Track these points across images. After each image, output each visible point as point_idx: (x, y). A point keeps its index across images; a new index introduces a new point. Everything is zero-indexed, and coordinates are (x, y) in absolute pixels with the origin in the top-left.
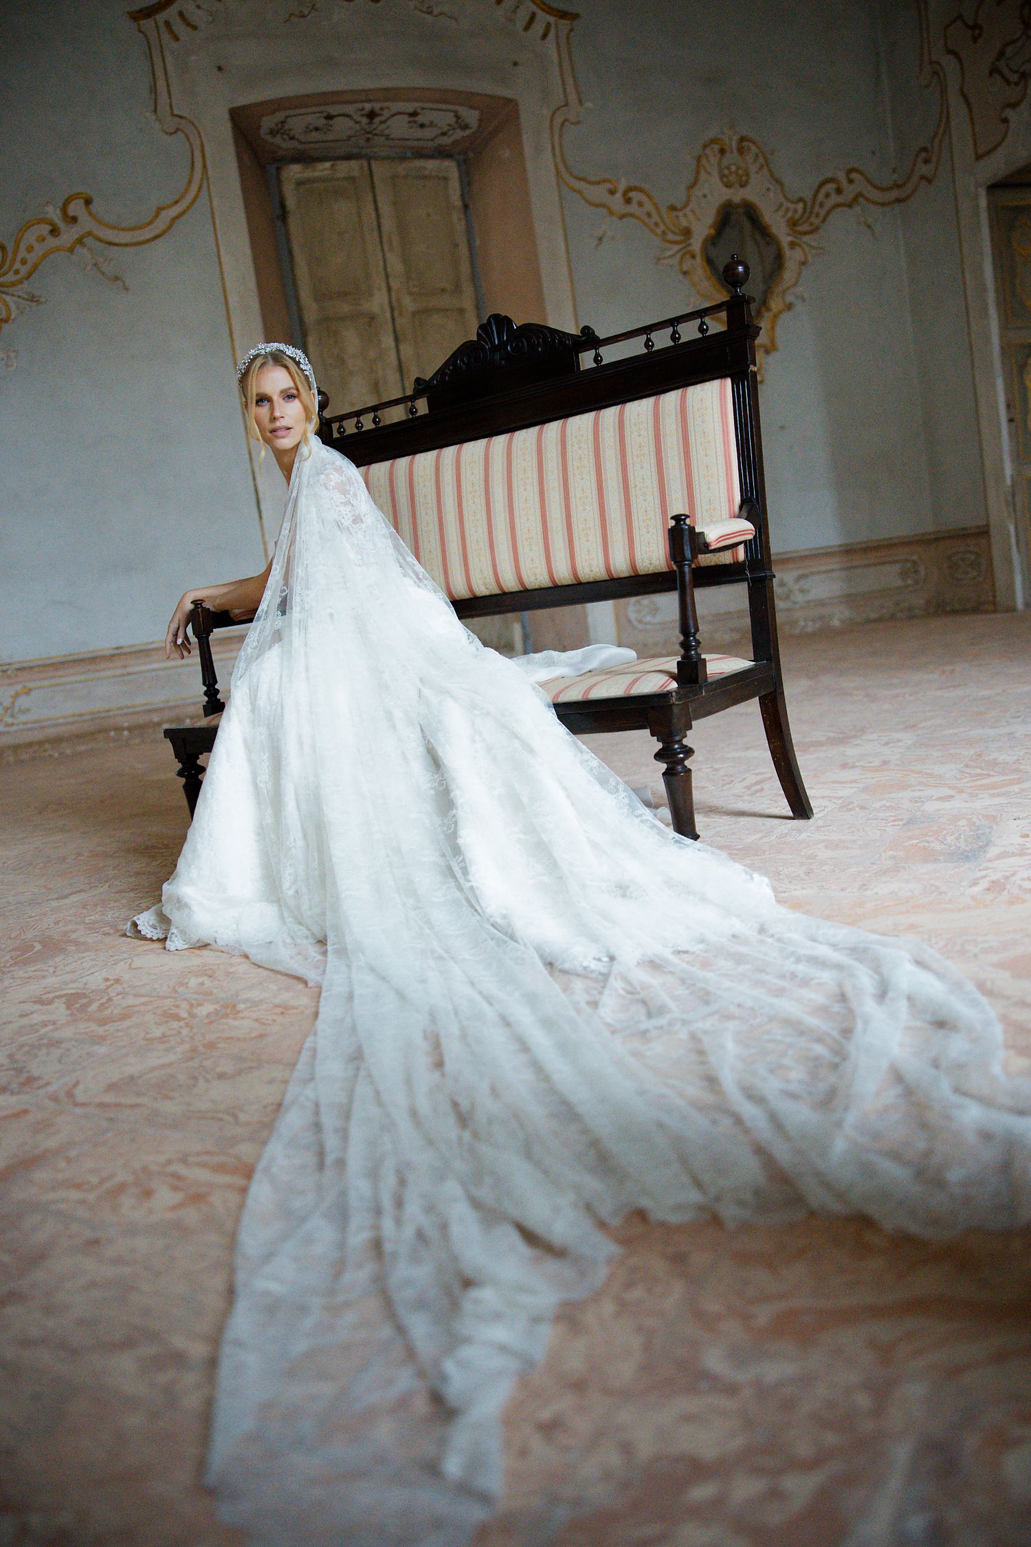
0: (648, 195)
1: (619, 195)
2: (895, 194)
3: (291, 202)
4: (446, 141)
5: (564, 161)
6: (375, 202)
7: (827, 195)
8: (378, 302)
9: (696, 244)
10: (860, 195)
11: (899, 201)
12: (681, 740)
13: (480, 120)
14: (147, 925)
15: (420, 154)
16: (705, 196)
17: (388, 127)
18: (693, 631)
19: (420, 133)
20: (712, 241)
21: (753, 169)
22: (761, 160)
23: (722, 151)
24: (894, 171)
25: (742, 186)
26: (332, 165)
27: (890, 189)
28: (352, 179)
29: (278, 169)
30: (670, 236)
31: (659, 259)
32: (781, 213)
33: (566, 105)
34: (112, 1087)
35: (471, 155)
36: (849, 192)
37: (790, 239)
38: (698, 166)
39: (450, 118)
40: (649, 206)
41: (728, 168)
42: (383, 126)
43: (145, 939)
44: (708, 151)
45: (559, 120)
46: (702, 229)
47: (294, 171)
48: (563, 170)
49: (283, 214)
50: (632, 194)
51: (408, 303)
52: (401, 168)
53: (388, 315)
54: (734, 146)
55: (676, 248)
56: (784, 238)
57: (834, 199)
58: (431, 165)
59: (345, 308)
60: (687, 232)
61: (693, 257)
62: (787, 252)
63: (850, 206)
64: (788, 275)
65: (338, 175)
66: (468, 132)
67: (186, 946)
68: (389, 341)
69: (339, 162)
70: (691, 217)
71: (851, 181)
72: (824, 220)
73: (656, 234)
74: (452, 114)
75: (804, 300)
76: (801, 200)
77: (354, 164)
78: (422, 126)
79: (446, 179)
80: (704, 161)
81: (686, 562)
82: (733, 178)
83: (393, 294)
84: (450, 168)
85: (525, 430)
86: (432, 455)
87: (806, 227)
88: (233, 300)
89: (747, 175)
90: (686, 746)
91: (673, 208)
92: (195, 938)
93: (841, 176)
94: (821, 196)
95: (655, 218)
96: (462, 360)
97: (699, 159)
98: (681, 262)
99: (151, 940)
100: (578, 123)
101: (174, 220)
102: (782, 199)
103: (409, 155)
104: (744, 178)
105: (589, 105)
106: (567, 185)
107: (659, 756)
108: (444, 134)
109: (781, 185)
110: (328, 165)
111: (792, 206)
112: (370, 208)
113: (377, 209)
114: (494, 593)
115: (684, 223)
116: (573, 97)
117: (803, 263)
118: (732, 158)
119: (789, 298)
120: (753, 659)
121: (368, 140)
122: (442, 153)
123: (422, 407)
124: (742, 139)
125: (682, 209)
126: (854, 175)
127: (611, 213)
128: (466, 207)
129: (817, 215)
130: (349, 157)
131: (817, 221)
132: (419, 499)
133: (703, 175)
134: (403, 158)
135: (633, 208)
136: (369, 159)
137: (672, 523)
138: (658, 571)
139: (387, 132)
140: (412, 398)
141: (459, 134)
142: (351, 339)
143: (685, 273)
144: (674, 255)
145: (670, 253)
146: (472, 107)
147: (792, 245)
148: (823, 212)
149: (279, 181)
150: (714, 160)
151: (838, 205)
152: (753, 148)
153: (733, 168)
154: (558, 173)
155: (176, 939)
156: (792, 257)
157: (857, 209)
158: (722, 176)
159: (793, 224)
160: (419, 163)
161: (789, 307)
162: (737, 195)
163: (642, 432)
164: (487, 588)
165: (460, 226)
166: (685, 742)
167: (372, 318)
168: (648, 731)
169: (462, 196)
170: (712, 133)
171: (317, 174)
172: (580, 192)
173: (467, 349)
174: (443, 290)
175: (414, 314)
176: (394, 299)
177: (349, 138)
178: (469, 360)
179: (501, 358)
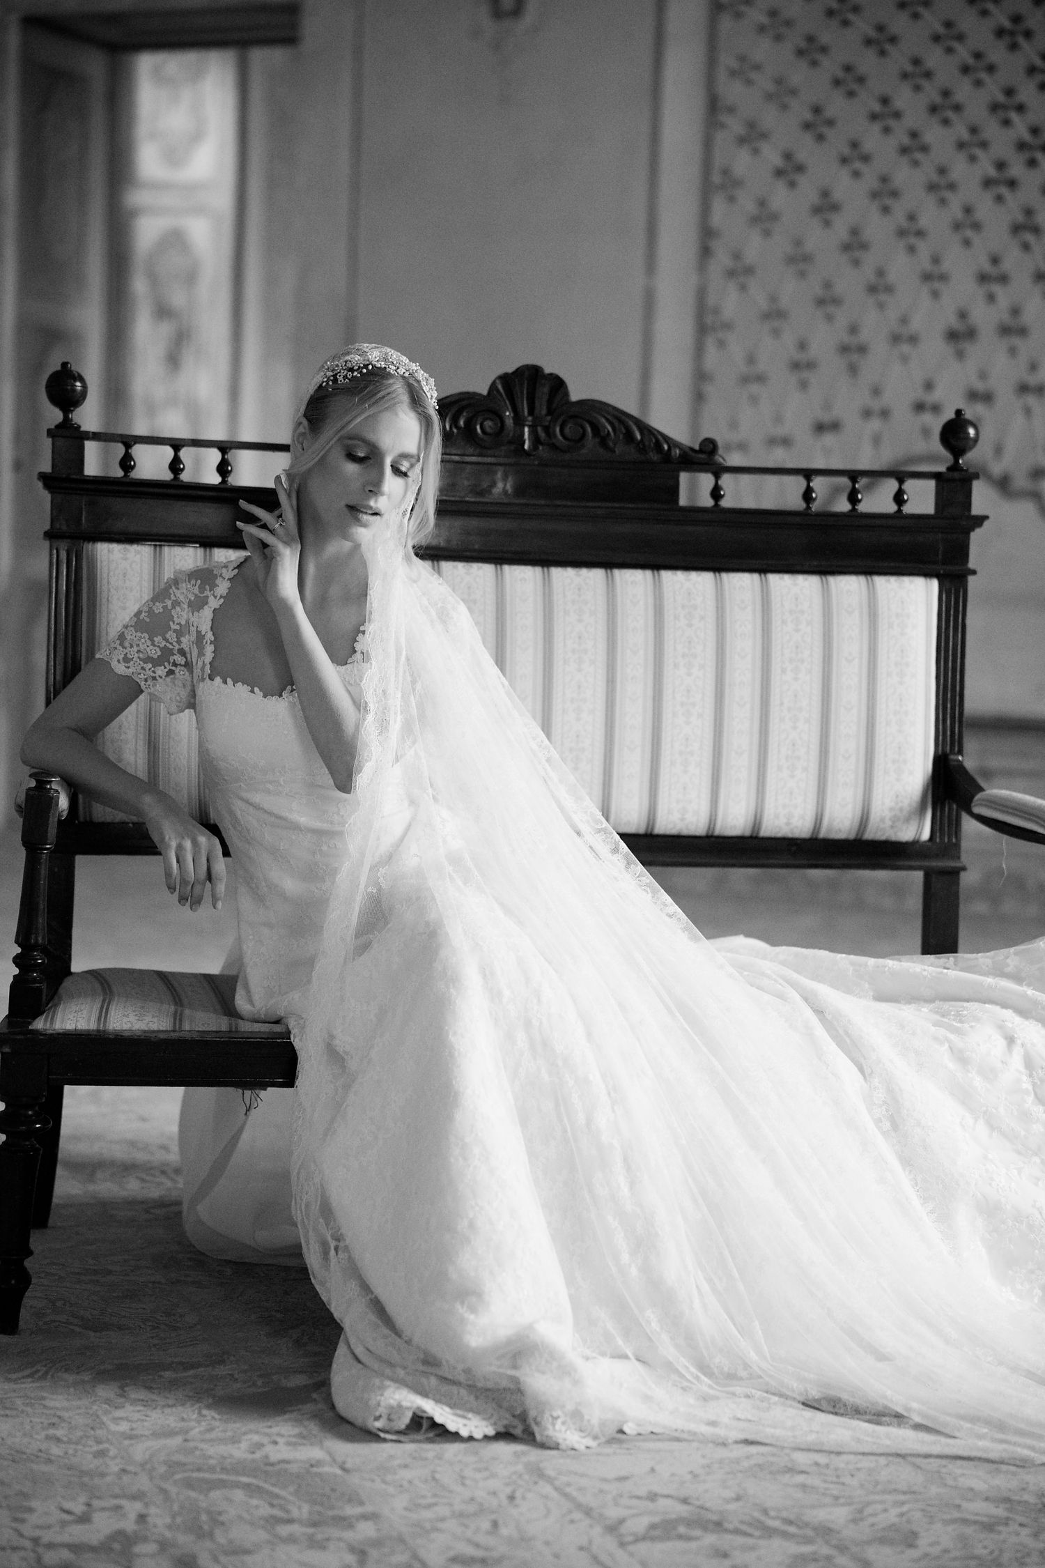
85: (571, 571)
163: (802, 627)
173: (464, 403)
178: (469, 423)
179: (536, 440)
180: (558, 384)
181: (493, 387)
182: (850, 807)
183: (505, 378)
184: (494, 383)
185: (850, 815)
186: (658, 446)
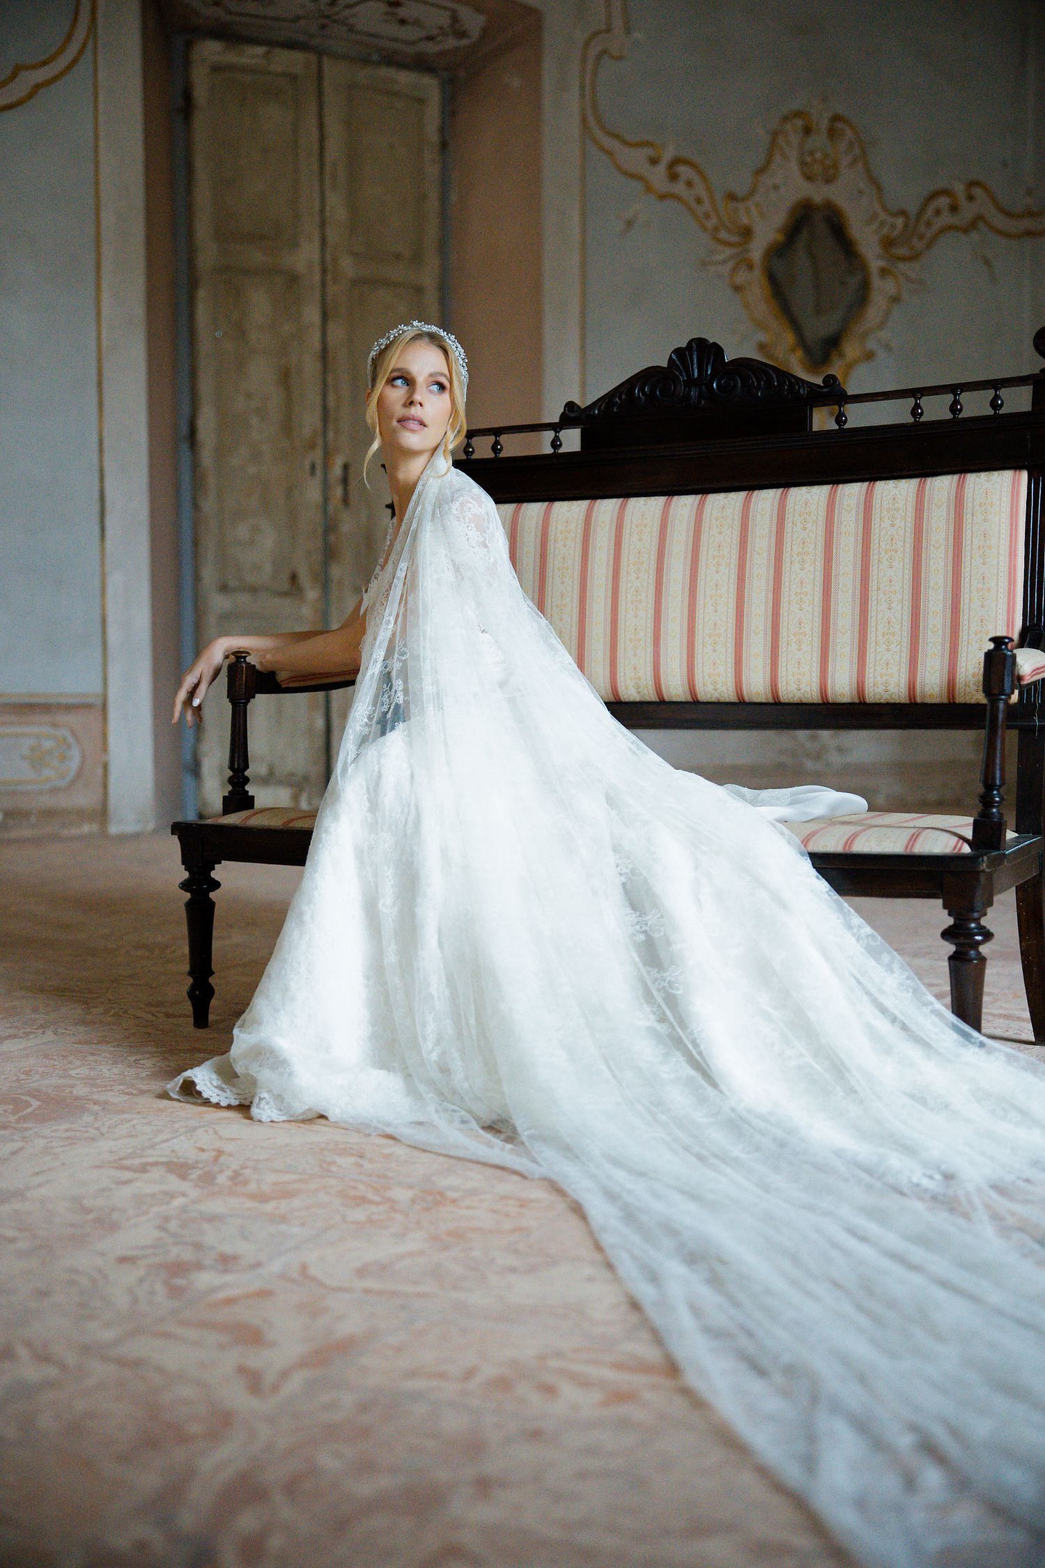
0: (700, 172)
1: (661, 169)
2: (1027, 224)
3: (200, 93)
4: (431, 48)
5: (595, 107)
6: (321, 116)
7: (938, 212)
8: (305, 257)
9: (757, 251)
10: (980, 218)
11: (1029, 233)
12: (979, 919)
13: (485, 31)
14: (209, 1084)
15: (392, 60)
16: (776, 187)
17: (355, 15)
18: (998, 782)
19: (394, 30)
20: (781, 250)
21: (845, 161)
22: (857, 151)
23: (807, 131)
24: (1029, 192)
25: (829, 180)
26: (268, 53)
27: (1020, 216)
28: (294, 78)
29: (189, 44)
30: (724, 235)
31: (704, 264)
32: (874, 227)
33: (608, 30)
34: (361, 1272)
35: (462, 74)
36: (968, 211)
37: (881, 263)
38: (773, 143)
39: (444, 19)
40: (700, 189)
41: (811, 153)
42: (347, 12)
43: (207, 1102)
44: (788, 126)
45: (594, 51)
46: (767, 232)
47: (210, 51)
48: (591, 120)
49: (187, 107)
50: (682, 169)
51: (347, 265)
52: (363, 75)
53: (317, 278)
54: (825, 124)
55: (729, 252)
56: (875, 263)
57: (946, 219)
58: (405, 79)
59: (258, 257)
60: (747, 233)
61: (750, 267)
62: (876, 281)
63: (965, 230)
64: (873, 313)
65: (272, 68)
66: (464, 42)
67: (285, 1118)
68: (312, 314)
69: (277, 50)
70: (753, 210)
71: (971, 198)
72: (929, 246)
73: (705, 229)
74: (448, 13)
75: (888, 348)
76: (903, 213)
77: (298, 56)
78: (403, 22)
79: (421, 101)
80: (781, 140)
81: (1003, 697)
82: (817, 169)
83: (328, 251)
84: (430, 86)
85: (722, 495)
86: (579, 507)
87: (902, 251)
88: (108, 219)
89: (835, 166)
90: (984, 927)
91: (732, 197)
92: (299, 1108)
93: (959, 188)
94: (929, 212)
95: (707, 206)
96: (641, 389)
97: (775, 134)
98: (734, 270)
99: (217, 1106)
100: (620, 58)
101: (38, 87)
102: (877, 207)
103: (375, 57)
104: (832, 172)
105: (638, 35)
106: (595, 141)
107: (947, 934)
108: (430, 38)
109: (879, 188)
110: (261, 50)
111: (890, 220)
112: (312, 124)
113: (321, 126)
114: (648, 699)
115: (745, 221)
116: (618, 22)
117: (895, 299)
118: (819, 140)
119: (871, 344)
120: (1015, 830)
121: (323, 27)
122: (421, 64)
123: (572, 440)
124: (836, 118)
125: (744, 199)
126: (977, 191)
127: (649, 189)
128: (444, 145)
129: (921, 237)
130: (290, 45)
131: (918, 245)
132: (554, 563)
133: (777, 157)
134: (365, 61)
135: (679, 188)
136: (320, 53)
137: (991, 646)
138: (893, 701)
139: (351, 21)
140: (556, 427)
141: (451, 43)
142: (260, 304)
143: (737, 289)
144: (724, 262)
145: (720, 257)
146: (478, 10)
147: (884, 272)
148: (929, 234)
149: (187, 63)
150: (795, 140)
151: (951, 228)
152: (849, 133)
153: (818, 155)
154: (584, 120)
155: (266, 1107)
156: (882, 289)
157: (975, 236)
158: (803, 164)
159: (888, 243)
160: (385, 72)
161: (870, 356)
162: (818, 193)
163: (897, 522)
164: (639, 693)
165: (433, 170)
166: (983, 922)
167: (293, 279)
168: (939, 902)
169: (442, 130)
170: (795, 105)
171: (244, 61)
172: (609, 153)
173: (649, 375)
174: (398, 256)
175: (357, 282)
176: (328, 257)
177: (297, 19)
178: (652, 391)
179: (700, 396)
180: (717, 350)
181: (670, 358)
182: (938, 674)
183: (678, 351)
184: (671, 356)
185: (938, 681)
186: (791, 386)
